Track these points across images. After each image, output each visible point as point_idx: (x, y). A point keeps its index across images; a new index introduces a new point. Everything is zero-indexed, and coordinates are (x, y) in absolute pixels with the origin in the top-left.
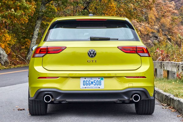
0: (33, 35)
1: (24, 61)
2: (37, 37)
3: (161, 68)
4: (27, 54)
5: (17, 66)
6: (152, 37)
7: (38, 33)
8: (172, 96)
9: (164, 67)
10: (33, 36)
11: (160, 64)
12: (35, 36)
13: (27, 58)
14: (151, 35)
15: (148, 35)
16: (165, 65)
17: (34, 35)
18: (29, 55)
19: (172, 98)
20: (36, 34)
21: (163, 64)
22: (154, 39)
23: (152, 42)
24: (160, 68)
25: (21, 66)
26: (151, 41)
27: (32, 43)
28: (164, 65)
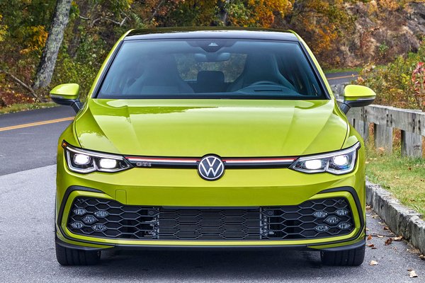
0: (54, 15)
1: (29, 91)
2: (66, 20)
3: (413, 132)
4: (38, 71)
5: (7, 108)
6: (412, 17)
7: (68, 8)
8: (414, 218)
9: (419, 128)
10: (55, 19)
11: (410, 120)
12: (61, 17)
13: (37, 83)
14: (410, 11)
15: (399, 10)
16: (422, 124)
17: (58, 13)
18: (42, 73)
19: (414, 222)
20: (64, 11)
21: (417, 120)
22: (419, 24)
23: (412, 33)
24: (411, 129)
25: (19, 109)
26: (410, 28)
27: (53, 37)
28: (419, 122)
